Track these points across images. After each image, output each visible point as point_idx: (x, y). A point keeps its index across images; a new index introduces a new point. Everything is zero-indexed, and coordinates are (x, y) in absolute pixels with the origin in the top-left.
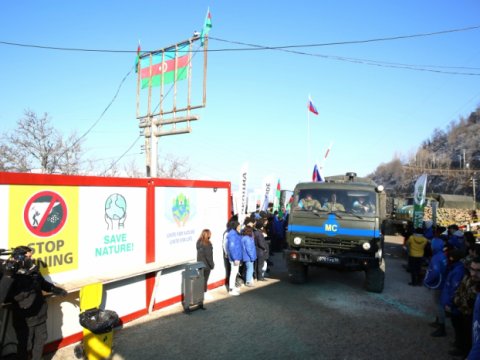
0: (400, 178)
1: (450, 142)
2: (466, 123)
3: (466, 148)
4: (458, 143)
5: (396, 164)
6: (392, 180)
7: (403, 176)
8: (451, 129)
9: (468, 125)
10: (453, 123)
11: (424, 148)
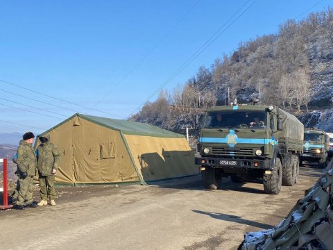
0: (166, 119)
1: (214, 80)
2: (230, 62)
3: (231, 86)
4: (222, 82)
5: (162, 103)
6: (158, 120)
7: (169, 116)
8: (215, 68)
9: (232, 64)
10: (217, 61)
11: (190, 86)
